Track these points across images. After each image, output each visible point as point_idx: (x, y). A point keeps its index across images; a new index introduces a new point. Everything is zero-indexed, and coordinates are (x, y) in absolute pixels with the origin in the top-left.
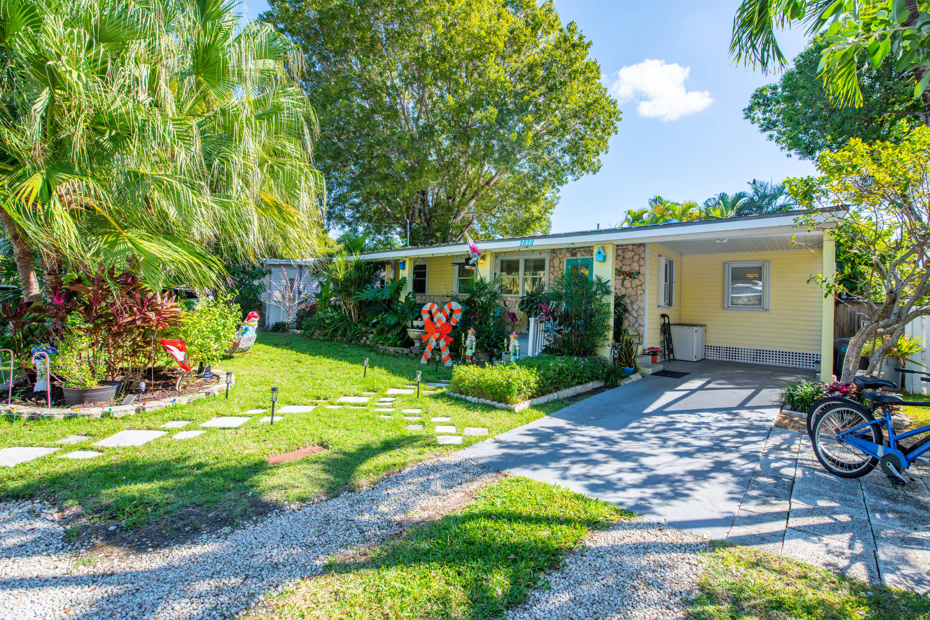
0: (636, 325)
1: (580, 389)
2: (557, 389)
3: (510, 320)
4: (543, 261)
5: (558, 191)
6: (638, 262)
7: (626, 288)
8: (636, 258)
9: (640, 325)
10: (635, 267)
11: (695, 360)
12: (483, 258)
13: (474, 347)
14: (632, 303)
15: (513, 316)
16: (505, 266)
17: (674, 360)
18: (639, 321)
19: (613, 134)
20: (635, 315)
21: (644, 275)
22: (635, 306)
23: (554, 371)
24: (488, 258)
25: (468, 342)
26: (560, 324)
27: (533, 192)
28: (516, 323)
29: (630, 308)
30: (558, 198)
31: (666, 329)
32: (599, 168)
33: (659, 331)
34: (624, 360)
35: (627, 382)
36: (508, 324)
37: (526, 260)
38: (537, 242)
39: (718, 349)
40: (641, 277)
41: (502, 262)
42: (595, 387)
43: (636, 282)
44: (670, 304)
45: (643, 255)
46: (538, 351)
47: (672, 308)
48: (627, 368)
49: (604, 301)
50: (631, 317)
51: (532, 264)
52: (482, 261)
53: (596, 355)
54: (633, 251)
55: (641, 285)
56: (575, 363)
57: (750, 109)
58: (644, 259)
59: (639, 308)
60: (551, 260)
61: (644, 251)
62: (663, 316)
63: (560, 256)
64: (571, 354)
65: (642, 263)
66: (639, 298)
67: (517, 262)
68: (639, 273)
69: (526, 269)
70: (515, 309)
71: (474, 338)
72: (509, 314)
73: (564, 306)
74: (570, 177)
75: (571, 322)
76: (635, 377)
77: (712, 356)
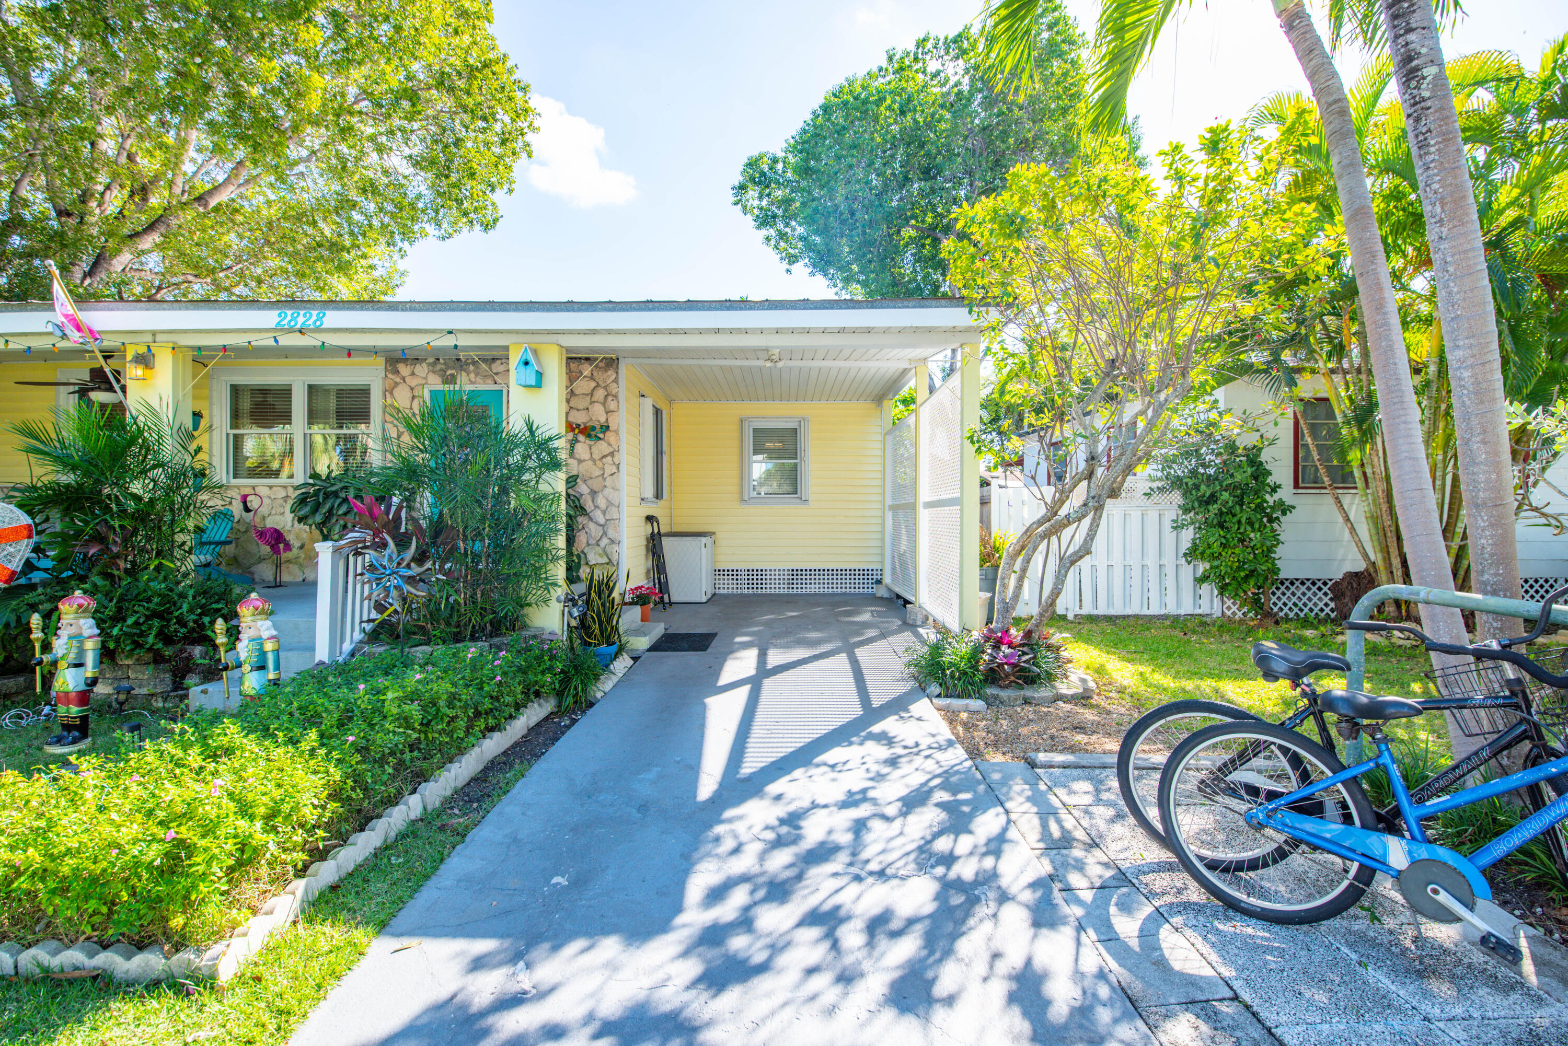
0: (605, 541)
1: (494, 745)
2: (420, 777)
3: (266, 549)
4: (364, 393)
5: (403, 254)
6: (604, 404)
7: (580, 461)
8: (600, 394)
9: (612, 541)
10: (598, 414)
11: (704, 599)
12: (145, 360)
13: (90, 659)
14: (594, 493)
15: (276, 538)
16: (246, 404)
17: (671, 603)
18: (611, 533)
19: (524, 155)
20: (602, 520)
21: (617, 432)
22: (601, 501)
23: (405, 721)
24: (165, 362)
25: (60, 645)
26: (420, 558)
27: (335, 247)
28: (285, 556)
29: (589, 506)
30: (403, 274)
31: (654, 545)
32: (495, 221)
33: (643, 551)
34: (596, 627)
35: (607, 684)
36: (261, 560)
37: (312, 389)
38: (333, 319)
39: (733, 573)
40: (610, 436)
41: (236, 391)
42: (533, 721)
43: (601, 448)
44: (658, 495)
45: (613, 388)
46: (354, 636)
47: (661, 503)
48: (603, 648)
49: (543, 488)
50: (592, 526)
51: (333, 404)
52: (139, 371)
53: (524, 627)
54: (592, 378)
55: (612, 454)
56: (475, 666)
57: (742, 188)
58: (616, 397)
59: (610, 503)
60: (389, 391)
61: (616, 381)
62: (650, 519)
63: (413, 382)
64: (458, 638)
65: (612, 405)
66: (609, 482)
67: (285, 393)
68: (606, 428)
69: (313, 416)
70: (284, 520)
71: (88, 626)
72: (262, 534)
73: (426, 502)
74: (430, 229)
75: (455, 548)
76: (622, 665)
77: (728, 587)
